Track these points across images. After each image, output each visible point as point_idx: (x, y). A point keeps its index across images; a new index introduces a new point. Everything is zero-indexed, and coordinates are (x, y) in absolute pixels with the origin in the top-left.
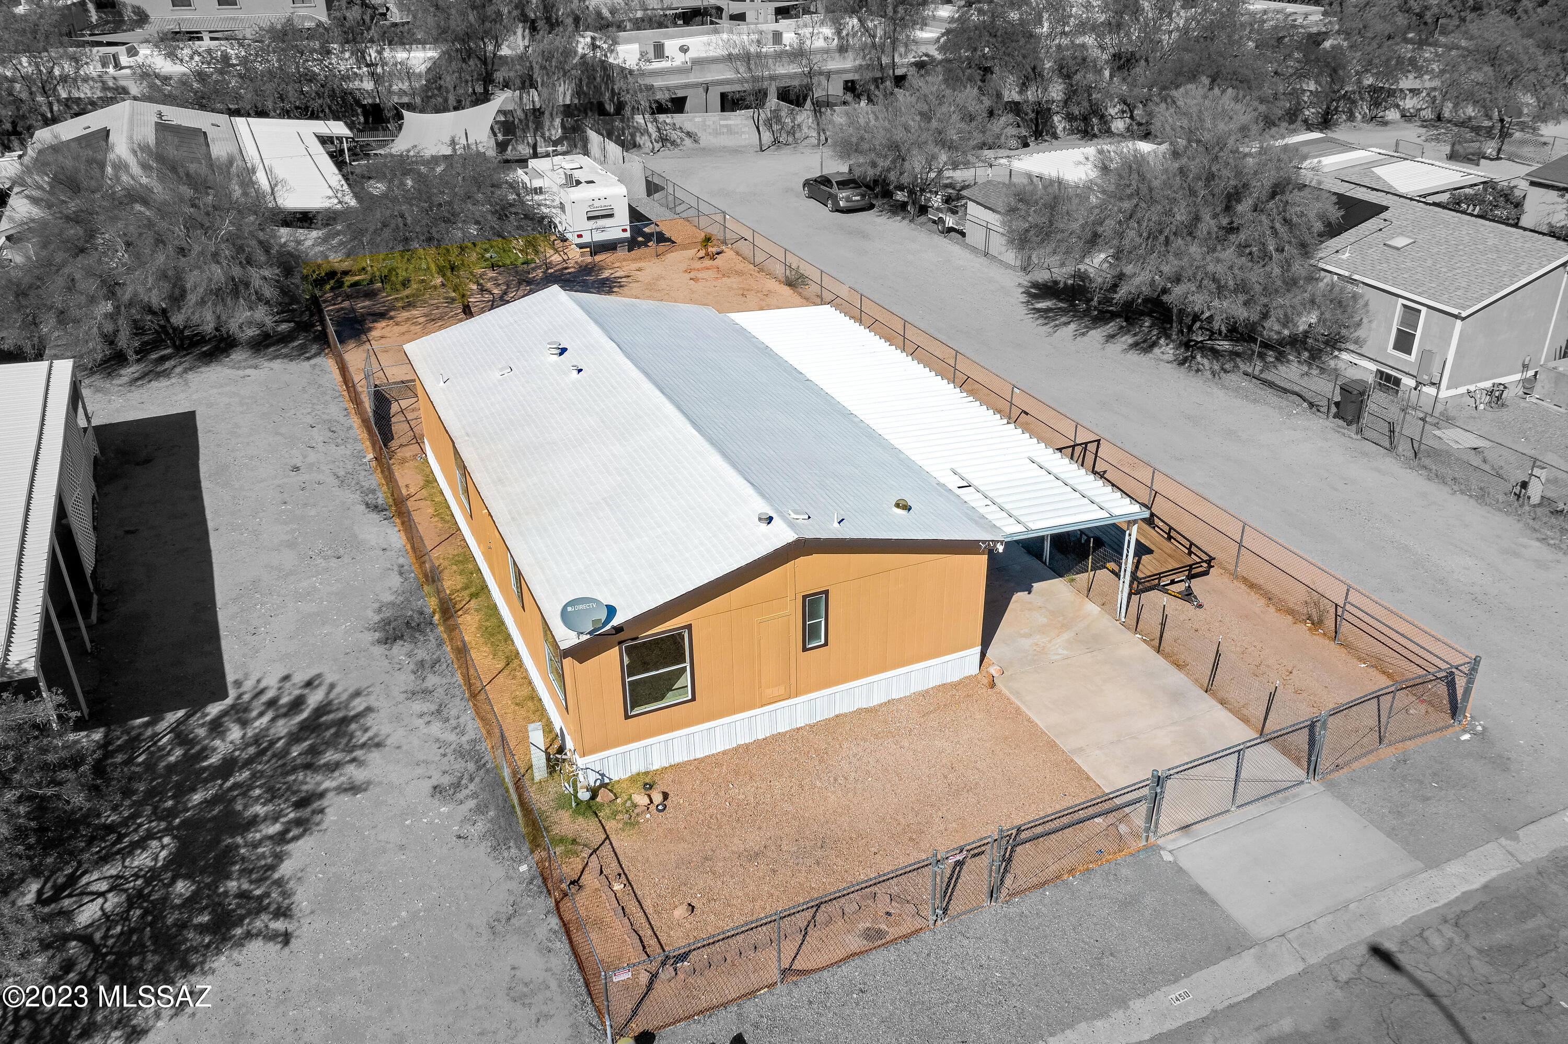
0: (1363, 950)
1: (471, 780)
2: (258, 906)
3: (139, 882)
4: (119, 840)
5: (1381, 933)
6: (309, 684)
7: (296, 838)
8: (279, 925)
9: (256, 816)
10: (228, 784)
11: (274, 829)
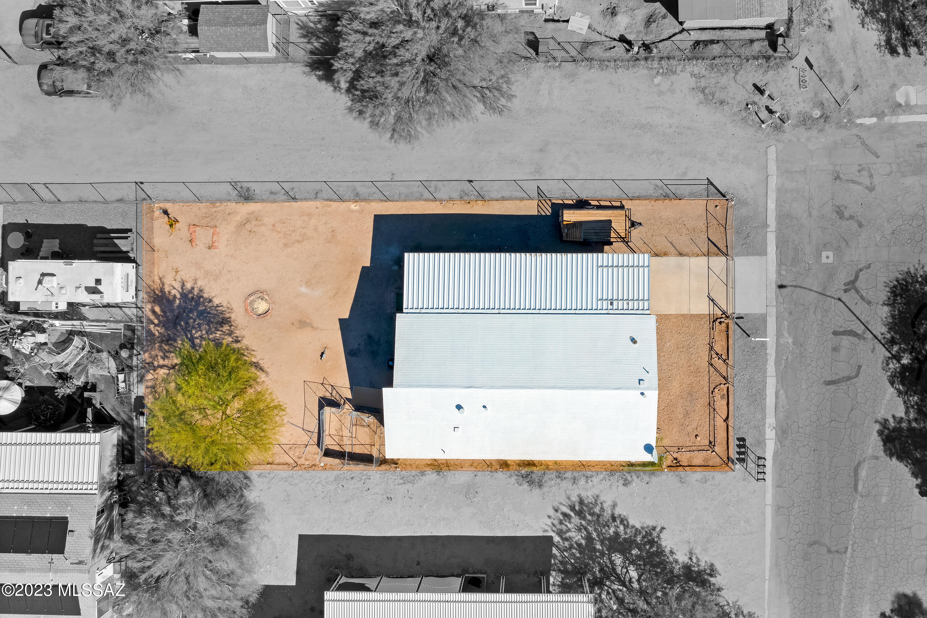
0: (778, 289)
1: (625, 475)
2: (650, 534)
3: (627, 562)
4: (606, 566)
5: (776, 282)
6: (556, 511)
7: (628, 523)
8: (658, 529)
9: (614, 532)
10: (597, 538)
11: (622, 528)
